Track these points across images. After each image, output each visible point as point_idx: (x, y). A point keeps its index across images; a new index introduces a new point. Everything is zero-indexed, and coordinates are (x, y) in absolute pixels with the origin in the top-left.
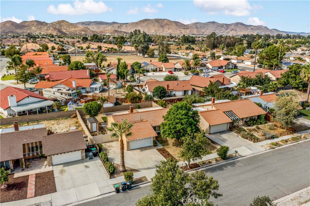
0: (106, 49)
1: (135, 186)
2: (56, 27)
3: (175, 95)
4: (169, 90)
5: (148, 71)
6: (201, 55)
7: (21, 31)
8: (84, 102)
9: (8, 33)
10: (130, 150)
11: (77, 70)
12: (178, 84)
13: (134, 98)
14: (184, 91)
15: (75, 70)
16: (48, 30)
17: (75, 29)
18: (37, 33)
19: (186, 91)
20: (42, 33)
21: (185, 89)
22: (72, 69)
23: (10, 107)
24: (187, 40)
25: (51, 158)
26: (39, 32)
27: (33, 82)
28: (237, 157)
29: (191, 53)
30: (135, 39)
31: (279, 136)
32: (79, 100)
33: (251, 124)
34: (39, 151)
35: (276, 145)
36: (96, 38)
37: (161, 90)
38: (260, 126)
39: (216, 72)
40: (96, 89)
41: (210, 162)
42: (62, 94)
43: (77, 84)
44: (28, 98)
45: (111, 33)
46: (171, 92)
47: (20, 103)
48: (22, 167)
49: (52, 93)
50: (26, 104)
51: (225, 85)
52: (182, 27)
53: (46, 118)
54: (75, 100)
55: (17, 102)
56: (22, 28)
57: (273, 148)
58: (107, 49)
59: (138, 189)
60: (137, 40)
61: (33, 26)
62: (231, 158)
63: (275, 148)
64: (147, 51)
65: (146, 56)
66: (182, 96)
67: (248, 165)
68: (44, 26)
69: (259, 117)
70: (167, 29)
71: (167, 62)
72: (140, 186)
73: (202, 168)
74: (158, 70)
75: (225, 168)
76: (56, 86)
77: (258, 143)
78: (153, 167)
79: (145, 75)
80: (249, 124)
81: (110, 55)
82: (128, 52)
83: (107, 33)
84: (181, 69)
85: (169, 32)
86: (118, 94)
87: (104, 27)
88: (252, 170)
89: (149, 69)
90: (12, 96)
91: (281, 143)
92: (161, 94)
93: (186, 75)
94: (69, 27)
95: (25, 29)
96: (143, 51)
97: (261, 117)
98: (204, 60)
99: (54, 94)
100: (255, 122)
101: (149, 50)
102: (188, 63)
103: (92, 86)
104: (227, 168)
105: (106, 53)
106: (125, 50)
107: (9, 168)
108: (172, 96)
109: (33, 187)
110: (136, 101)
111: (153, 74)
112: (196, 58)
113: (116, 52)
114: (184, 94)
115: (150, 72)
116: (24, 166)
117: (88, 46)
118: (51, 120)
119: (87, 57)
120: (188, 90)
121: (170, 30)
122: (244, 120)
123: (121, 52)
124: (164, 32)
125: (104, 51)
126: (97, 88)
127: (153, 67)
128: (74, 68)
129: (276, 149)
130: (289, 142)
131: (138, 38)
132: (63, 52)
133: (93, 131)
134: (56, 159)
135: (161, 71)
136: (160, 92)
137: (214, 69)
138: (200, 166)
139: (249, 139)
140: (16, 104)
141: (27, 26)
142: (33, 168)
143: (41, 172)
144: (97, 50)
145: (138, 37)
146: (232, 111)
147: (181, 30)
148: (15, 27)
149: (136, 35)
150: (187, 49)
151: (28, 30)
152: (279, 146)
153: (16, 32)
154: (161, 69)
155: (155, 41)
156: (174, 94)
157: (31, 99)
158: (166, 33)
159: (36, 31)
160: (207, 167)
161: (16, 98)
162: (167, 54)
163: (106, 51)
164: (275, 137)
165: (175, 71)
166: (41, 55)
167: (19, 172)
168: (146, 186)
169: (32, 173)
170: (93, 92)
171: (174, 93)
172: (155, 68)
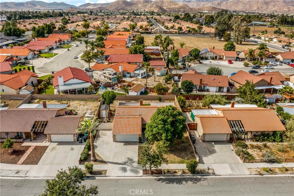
0: (186, 30)
1: (92, 177)
2: (158, 5)
3: (208, 91)
4: (202, 84)
5: (206, 59)
6: (285, 42)
7: (130, 8)
8: (120, 87)
9: (119, 10)
10: (116, 142)
11: (135, 54)
12: (214, 79)
13: (160, 89)
14: (219, 87)
15: (134, 54)
16: (151, 7)
17: (175, 7)
18: (142, 10)
19: (221, 87)
20: (146, 10)
21: (221, 85)
22: (131, 53)
23: (58, 85)
24: (285, 22)
25: (50, 136)
26: (143, 9)
27: (98, 62)
28: (208, 174)
29: (275, 39)
30: (220, 20)
31: (284, 161)
32: (117, 84)
33: (259, 140)
34: (43, 129)
35: (267, 172)
36: (188, 17)
37: (187, 85)
38: (269, 144)
39: (286, 65)
40: (138, 75)
41: (175, 172)
42: (105, 77)
43: (123, 68)
44: (73, 79)
45: (209, 11)
46: (204, 86)
47: (66, 83)
48: (31, 139)
49: (98, 75)
50: (71, 84)
51: (273, 85)
52: (291, 4)
53: (79, 98)
54: (114, 84)
55: (64, 82)
56: (130, 6)
57: (260, 174)
58: (188, 29)
59: (92, 180)
60: (221, 21)
61: (140, 4)
62: (201, 174)
63: (263, 174)
64: (223, 35)
65: (222, 39)
66: (216, 92)
67: (213, 186)
68: (149, 3)
69: (275, 133)
70: (272, 6)
71: (232, 49)
72: (96, 178)
73: (163, 176)
74: (218, 58)
75: (184, 182)
76: (107, 69)
77: (249, 163)
78: (122, 163)
79: (200, 63)
80: (257, 139)
81: (189, 36)
82: (208, 34)
83: (204, 10)
84: (244, 58)
85: (274, 9)
86: (156, 81)
87: (204, 4)
88: (210, 192)
89: (208, 56)
90: (60, 77)
91: (277, 170)
92: (186, 89)
93: (245, 66)
94: (170, 4)
95: (133, 7)
96: (219, 35)
97: (276, 133)
98: (285, 48)
99: (100, 76)
100: (266, 138)
101: (225, 34)
102: (252, 53)
103: (136, 72)
104: (187, 183)
105: (186, 34)
106: (206, 32)
107: (22, 137)
108: (205, 91)
109: (26, 156)
110: (161, 92)
111: (210, 62)
112: (263, 48)
113: (195, 33)
114: (219, 90)
115: (209, 59)
116: (32, 138)
117: (172, 26)
118: (82, 100)
119: (156, 40)
120: (224, 87)
121: (276, 7)
122: (253, 134)
123: (201, 34)
124: (268, 10)
125: (185, 32)
126: (140, 74)
127: (212, 55)
128: (133, 52)
129: (264, 176)
130: (289, 172)
131: (223, 20)
132: (146, 32)
133: (103, 117)
134: (54, 138)
135: (221, 59)
136: (185, 87)
137: (285, 61)
138: (162, 174)
139: (241, 156)
140: (63, 84)
141: (135, 4)
142: (38, 141)
143: (40, 146)
144: (177, 31)
145: (223, 17)
146: (240, 121)
147: (289, 7)
148: (126, 5)
149: (222, 16)
150: (276, 33)
151: (135, 7)
152: (272, 174)
153: (126, 9)
154: (222, 57)
155: (231, 25)
156: (208, 89)
157: (76, 81)
158: (270, 10)
159: (142, 8)
160: (169, 176)
161: (64, 79)
162: (246, 38)
163: (186, 32)
164: (278, 162)
165: (236, 60)
166: (123, 35)
167: (27, 142)
168: (100, 179)
169: (34, 144)
170: (136, 77)
171: (207, 87)
172: (215, 55)
